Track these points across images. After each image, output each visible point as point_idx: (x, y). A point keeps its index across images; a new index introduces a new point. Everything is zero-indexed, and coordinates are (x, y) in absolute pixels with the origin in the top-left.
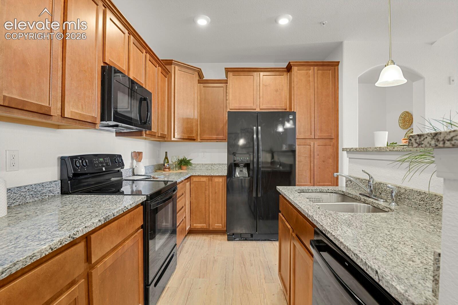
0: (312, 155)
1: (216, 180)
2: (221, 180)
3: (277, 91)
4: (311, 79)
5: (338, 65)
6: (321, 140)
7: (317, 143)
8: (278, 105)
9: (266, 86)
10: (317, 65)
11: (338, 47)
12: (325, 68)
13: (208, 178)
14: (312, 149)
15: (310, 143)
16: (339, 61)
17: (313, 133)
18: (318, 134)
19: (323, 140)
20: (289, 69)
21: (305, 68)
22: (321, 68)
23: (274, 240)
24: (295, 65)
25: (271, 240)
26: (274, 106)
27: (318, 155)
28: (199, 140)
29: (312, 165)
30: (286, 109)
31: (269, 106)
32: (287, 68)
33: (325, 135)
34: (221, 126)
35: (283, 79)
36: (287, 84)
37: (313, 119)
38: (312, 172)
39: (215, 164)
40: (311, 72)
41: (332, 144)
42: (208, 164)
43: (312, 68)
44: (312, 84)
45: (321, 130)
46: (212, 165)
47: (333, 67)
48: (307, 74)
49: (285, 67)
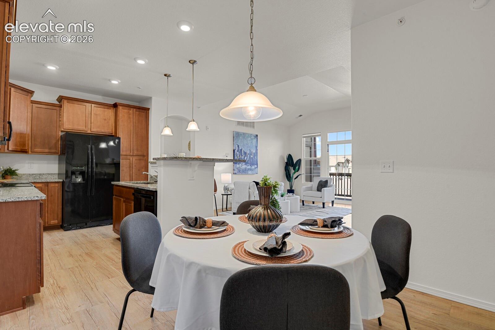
0: (131, 166)
1: (53, 185)
2: (57, 185)
3: (105, 120)
4: (131, 116)
5: (149, 110)
6: (137, 156)
7: (134, 158)
8: (106, 130)
9: (96, 115)
10: (135, 108)
11: (149, 99)
12: (141, 110)
13: (43, 184)
14: (131, 162)
15: (130, 158)
16: (149, 108)
17: (132, 152)
18: (135, 153)
19: (139, 156)
20: (115, 106)
21: (127, 108)
22: (138, 110)
23: (104, 225)
24: (119, 105)
25: (102, 226)
26: (103, 130)
27: (135, 166)
28: (30, 152)
29: (131, 172)
30: (112, 134)
31: (99, 130)
32: (113, 105)
33: (140, 153)
34: (54, 142)
35: (110, 113)
36: (113, 115)
37: (132, 143)
38: (131, 177)
39: (43, 174)
40: (131, 111)
41: (144, 159)
42: (36, 174)
43: (132, 109)
44: (132, 119)
45: (137, 150)
46: (40, 174)
47: (146, 111)
48: (128, 112)
49: (113, 104)
